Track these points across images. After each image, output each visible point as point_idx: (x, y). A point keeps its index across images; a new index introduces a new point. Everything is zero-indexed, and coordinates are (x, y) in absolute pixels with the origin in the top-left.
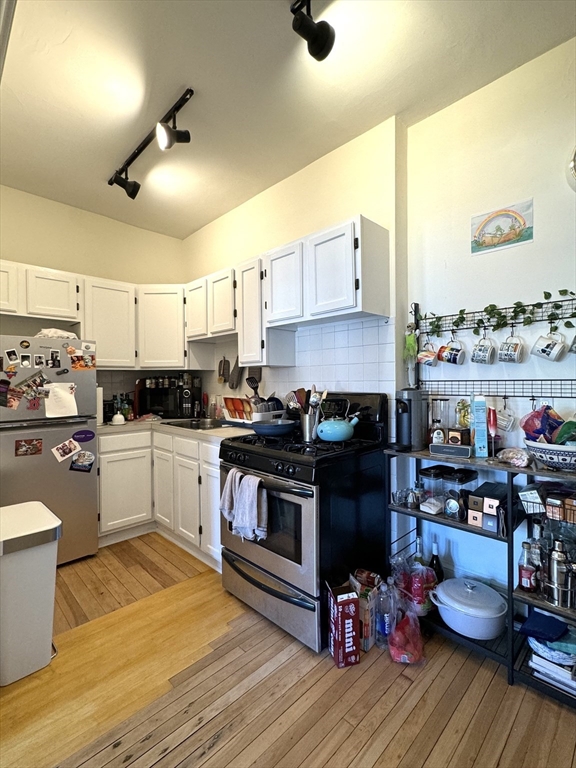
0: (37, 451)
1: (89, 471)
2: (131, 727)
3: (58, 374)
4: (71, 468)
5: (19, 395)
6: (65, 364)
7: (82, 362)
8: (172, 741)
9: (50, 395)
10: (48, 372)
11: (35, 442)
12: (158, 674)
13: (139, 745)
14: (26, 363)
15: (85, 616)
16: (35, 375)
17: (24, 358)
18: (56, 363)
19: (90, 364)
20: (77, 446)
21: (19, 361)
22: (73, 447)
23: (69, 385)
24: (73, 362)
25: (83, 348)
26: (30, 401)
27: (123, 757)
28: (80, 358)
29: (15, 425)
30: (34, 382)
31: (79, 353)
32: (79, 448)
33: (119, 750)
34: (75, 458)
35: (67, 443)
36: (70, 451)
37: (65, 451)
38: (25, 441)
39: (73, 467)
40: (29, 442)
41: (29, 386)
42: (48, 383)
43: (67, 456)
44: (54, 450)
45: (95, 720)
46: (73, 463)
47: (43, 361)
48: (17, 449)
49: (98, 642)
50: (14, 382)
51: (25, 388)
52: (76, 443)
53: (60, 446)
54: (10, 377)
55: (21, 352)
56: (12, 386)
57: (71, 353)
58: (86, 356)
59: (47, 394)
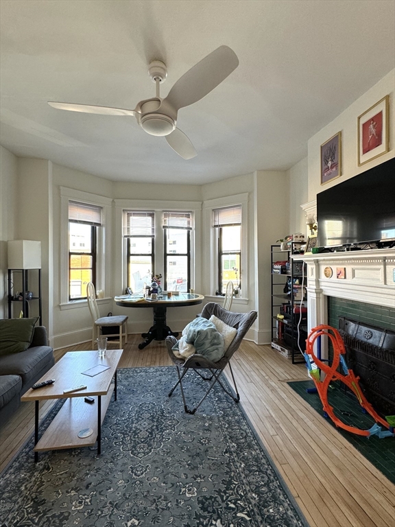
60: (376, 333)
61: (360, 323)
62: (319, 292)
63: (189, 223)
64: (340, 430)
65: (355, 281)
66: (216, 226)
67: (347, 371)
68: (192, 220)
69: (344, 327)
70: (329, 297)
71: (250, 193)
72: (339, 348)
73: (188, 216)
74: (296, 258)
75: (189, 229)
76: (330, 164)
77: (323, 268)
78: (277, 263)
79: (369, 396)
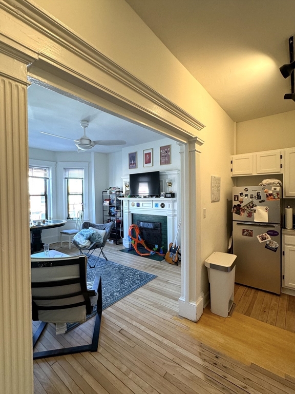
0: (251, 235)
1: (275, 251)
2: (225, 359)
3: (260, 202)
4: (266, 247)
5: (244, 211)
6: (263, 197)
7: (272, 197)
8: (230, 378)
9: (256, 211)
10: (256, 201)
11: (250, 231)
12: (251, 357)
13: (221, 365)
14: (246, 197)
15: (250, 314)
16: (250, 203)
17: (246, 195)
18: (259, 197)
19: (276, 197)
20: (269, 238)
21: (244, 197)
22: (267, 237)
23: (265, 207)
24: (267, 196)
25: (273, 189)
26: (248, 213)
27: (215, 362)
28: (271, 195)
29: (243, 223)
30: (250, 205)
31: (270, 192)
32: (270, 239)
33: (216, 359)
34: (268, 243)
35: (264, 234)
36: (265, 239)
37: (263, 239)
38: (246, 230)
39: (267, 246)
40: (248, 231)
41: (247, 207)
42: (256, 206)
43: (264, 241)
44: (258, 237)
45: (220, 345)
46: (267, 245)
47: (254, 196)
48: (243, 233)
49: (244, 326)
50: (242, 205)
51: (246, 208)
52: (268, 236)
53: (261, 235)
54: (241, 203)
55: (245, 193)
56: (242, 207)
57: (265, 192)
58: (274, 194)
59: (255, 211)
60: (149, 224)
61: (144, 222)
62: (129, 212)
63: (45, 174)
64: (143, 256)
65: (143, 207)
66: (66, 178)
67: (141, 240)
68: (49, 174)
69: (138, 224)
70: (132, 214)
71: (90, 163)
72: (137, 232)
73: (45, 170)
74: (119, 199)
75: (46, 179)
76: (133, 162)
77: (131, 203)
78: (106, 200)
79: (147, 246)
